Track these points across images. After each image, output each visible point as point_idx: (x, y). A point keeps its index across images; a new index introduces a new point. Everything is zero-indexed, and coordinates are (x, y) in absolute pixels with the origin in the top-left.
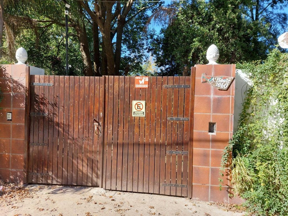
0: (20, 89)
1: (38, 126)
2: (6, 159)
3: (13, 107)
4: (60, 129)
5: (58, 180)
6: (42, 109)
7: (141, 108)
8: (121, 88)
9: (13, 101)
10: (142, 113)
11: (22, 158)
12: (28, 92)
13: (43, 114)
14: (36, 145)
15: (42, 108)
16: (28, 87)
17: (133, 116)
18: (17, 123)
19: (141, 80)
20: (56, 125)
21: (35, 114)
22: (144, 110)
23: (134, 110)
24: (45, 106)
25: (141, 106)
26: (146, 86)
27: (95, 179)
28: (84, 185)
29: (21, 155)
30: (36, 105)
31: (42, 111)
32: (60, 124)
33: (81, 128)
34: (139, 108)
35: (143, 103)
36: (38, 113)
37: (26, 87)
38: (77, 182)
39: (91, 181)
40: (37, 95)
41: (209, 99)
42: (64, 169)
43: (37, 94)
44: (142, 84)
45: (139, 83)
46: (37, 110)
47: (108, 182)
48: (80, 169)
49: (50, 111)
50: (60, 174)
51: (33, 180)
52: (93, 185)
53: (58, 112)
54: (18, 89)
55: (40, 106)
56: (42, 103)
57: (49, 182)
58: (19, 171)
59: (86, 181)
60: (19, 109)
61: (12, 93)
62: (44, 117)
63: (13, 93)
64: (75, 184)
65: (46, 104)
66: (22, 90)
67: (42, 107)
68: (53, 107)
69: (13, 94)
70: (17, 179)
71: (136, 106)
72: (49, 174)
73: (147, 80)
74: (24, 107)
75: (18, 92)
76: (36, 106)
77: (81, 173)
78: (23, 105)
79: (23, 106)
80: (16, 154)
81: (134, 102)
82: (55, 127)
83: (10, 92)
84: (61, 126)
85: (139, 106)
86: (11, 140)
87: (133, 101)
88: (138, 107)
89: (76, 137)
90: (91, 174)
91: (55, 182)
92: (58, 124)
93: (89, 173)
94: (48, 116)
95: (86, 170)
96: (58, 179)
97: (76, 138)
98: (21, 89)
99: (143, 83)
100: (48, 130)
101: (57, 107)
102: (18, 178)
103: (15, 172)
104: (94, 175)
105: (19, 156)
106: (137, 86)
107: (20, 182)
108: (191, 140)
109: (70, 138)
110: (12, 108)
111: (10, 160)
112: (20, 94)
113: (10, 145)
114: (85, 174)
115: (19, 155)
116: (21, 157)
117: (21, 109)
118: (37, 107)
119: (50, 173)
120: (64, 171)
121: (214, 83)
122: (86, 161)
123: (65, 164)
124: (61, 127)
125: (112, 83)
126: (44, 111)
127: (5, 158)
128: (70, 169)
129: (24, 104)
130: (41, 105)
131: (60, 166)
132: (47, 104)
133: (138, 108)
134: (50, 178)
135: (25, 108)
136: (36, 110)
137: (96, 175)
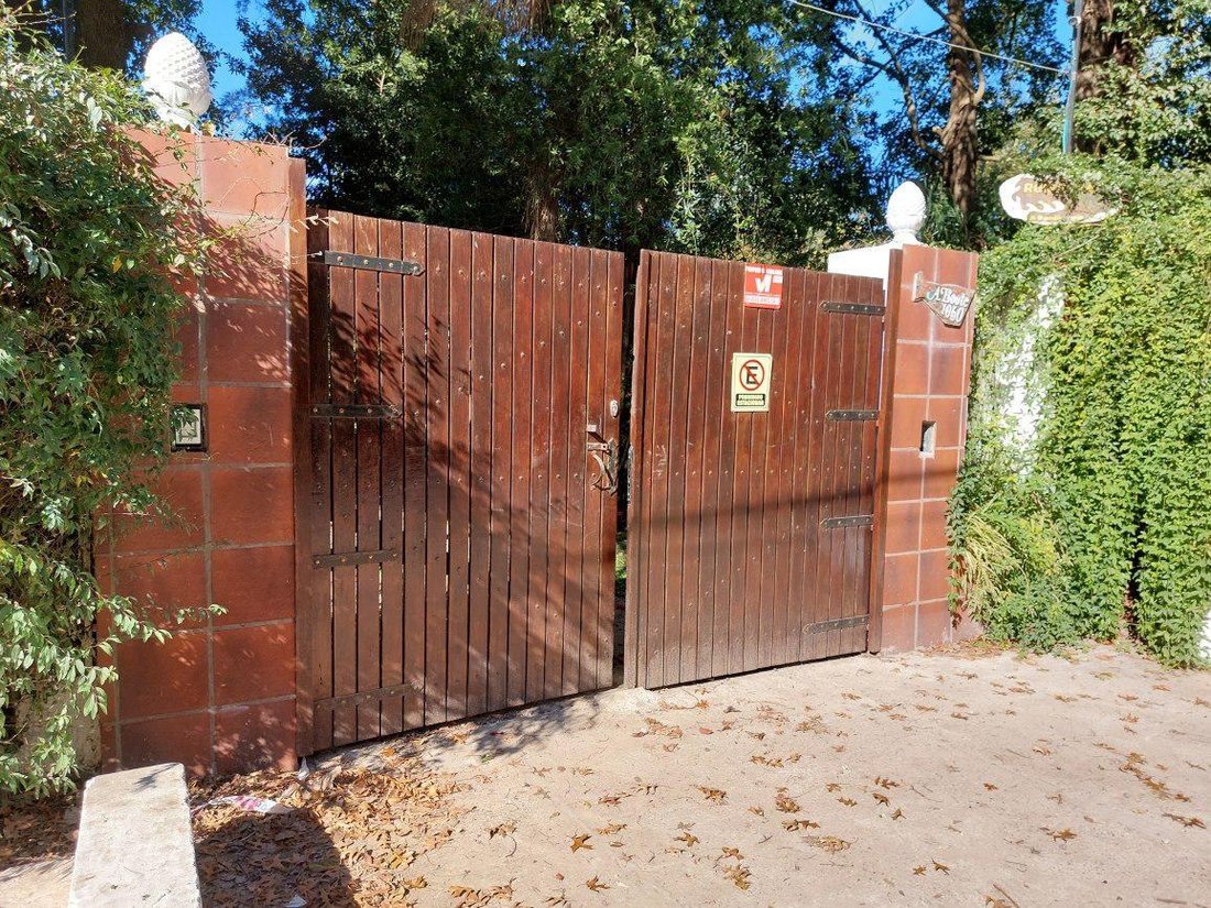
0: (252, 276)
1: (352, 469)
2: (183, 660)
3: (212, 374)
4: (459, 479)
5: (451, 702)
6: (370, 386)
7: (759, 378)
8: (701, 302)
9: (209, 345)
10: (761, 397)
11: (281, 639)
12: (306, 299)
13: (378, 411)
14: (347, 564)
15: (372, 379)
16: (304, 272)
17: (734, 409)
18: (246, 462)
19: (762, 276)
20: (436, 460)
21: (336, 409)
22: (765, 388)
23: (736, 388)
24: (386, 371)
25: (758, 373)
26: (775, 301)
27: (590, 665)
28: (553, 696)
29: (275, 622)
30: (340, 364)
31: (369, 395)
32: (454, 454)
33: (540, 466)
34: (751, 379)
35: (766, 360)
36: (353, 404)
37: (294, 272)
38: (524, 696)
39: (575, 676)
40: (346, 317)
41: (924, 350)
42: (473, 651)
43: (341, 308)
44: (764, 292)
45: (754, 290)
46: (344, 390)
47: (655, 663)
48: (536, 639)
49: (410, 391)
50: (458, 675)
51: (337, 734)
52: (584, 689)
53: (445, 397)
54: (244, 279)
55: (361, 373)
56: (370, 357)
57: (414, 719)
58: (267, 706)
59: (558, 680)
60: (255, 384)
61: (205, 301)
62: (381, 428)
63: (211, 298)
64: (520, 703)
65: (389, 361)
66: (268, 286)
67: (373, 376)
68: (422, 374)
69: (209, 305)
70: (259, 748)
71: (745, 372)
72: (411, 687)
73: (779, 280)
74: (284, 378)
75: (245, 294)
76: (339, 370)
77: (541, 653)
78: (279, 365)
79: (278, 373)
80: (247, 625)
81: (739, 359)
82: (435, 470)
83: (188, 294)
84: (461, 461)
85: (753, 371)
86: (207, 556)
87: (735, 354)
88: (749, 374)
89: (522, 506)
90: (576, 648)
91: (436, 717)
92: (444, 455)
93: (571, 644)
94: (401, 422)
95: (557, 637)
96: (451, 696)
97: (522, 511)
98: (264, 281)
99: (767, 289)
100: (401, 488)
101: (439, 374)
102: (262, 741)
103: (243, 716)
104: (588, 647)
105: (264, 629)
106: (750, 299)
107: (278, 755)
108: (885, 478)
109: (497, 514)
110: (203, 383)
111: (210, 660)
112: (251, 307)
113: (204, 581)
114: (554, 653)
115: (263, 626)
116: (275, 632)
117: (264, 385)
118: (343, 378)
119: (418, 682)
120: (475, 659)
121: (939, 305)
122: (560, 600)
123: (478, 625)
124: (458, 468)
125: (671, 283)
126: (378, 399)
127: (177, 658)
128: (497, 643)
129: (281, 360)
130: (365, 367)
131: (457, 640)
132: (392, 358)
133: (748, 382)
134: (413, 701)
135: (288, 384)
136: (340, 393)
137: (591, 649)
